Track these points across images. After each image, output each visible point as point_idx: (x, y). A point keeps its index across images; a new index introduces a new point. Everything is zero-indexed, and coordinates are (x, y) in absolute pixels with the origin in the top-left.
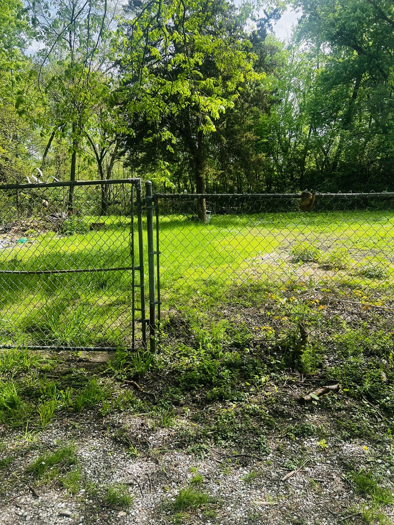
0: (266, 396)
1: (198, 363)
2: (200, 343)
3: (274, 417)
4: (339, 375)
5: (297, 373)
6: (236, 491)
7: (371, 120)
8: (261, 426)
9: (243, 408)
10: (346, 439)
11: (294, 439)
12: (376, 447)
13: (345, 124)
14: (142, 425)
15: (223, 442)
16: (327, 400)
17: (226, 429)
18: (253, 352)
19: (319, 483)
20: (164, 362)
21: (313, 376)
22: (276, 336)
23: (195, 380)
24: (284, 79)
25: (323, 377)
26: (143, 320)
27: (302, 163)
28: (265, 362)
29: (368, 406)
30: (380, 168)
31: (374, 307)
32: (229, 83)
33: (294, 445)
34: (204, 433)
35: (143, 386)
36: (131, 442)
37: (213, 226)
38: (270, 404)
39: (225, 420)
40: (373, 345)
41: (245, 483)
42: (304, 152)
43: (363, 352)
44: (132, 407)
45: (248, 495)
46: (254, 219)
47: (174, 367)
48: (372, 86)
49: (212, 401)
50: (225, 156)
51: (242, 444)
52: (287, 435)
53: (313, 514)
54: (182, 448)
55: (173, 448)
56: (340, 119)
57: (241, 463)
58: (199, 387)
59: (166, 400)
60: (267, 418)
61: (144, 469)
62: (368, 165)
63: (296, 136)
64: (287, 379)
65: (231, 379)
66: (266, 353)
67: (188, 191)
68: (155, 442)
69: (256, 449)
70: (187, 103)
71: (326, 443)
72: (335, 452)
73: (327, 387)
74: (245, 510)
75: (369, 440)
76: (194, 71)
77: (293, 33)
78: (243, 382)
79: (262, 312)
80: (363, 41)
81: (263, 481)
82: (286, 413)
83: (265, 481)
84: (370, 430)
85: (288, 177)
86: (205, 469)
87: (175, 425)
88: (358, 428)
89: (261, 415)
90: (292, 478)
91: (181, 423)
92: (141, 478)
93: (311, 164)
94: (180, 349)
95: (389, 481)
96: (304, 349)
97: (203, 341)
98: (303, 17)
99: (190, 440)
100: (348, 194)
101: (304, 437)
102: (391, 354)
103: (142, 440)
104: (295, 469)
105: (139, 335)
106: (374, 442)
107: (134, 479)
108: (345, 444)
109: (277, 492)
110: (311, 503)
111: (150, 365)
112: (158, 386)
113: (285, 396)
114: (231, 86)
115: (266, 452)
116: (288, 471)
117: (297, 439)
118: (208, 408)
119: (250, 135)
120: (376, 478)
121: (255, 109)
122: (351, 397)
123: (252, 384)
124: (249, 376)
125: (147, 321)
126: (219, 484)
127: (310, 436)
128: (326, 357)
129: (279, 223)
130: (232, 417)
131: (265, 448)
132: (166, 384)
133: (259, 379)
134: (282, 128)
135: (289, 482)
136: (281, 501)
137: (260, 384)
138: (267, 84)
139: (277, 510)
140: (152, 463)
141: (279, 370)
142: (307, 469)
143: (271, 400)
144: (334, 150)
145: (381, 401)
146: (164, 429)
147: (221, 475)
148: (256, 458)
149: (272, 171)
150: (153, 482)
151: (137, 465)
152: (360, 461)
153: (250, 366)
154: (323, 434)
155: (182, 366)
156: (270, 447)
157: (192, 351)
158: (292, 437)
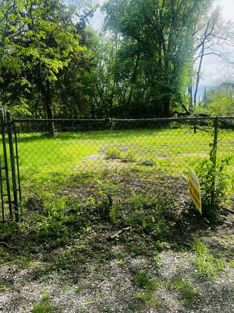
0: (90, 239)
1: (47, 225)
2: (49, 213)
3: (94, 251)
4: (130, 221)
5: (108, 223)
6: (70, 299)
7: (146, 79)
8: (86, 257)
9: (75, 248)
10: (133, 257)
11: (105, 262)
12: (149, 259)
13: (133, 80)
14: (9, 269)
15: (63, 271)
16: (124, 237)
17: (65, 263)
18: (83, 214)
19: (119, 285)
20: (25, 227)
21: (116, 223)
22: (96, 203)
23: (46, 236)
24: (98, 52)
25: (122, 224)
26: (9, 202)
27: (111, 102)
28: (89, 219)
29: (145, 237)
30: (152, 105)
31: (149, 182)
32: (64, 52)
33: (105, 266)
34: (51, 267)
35: (10, 244)
36: (1, 282)
37: (59, 139)
38: (92, 243)
39: (64, 258)
40: (148, 202)
41: (76, 294)
42: (112, 96)
43: (142, 207)
44: (2, 259)
45: (78, 301)
46: (85, 134)
47: (32, 230)
48: (145, 60)
49: (57, 247)
50: (65, 97)
51: (75, 270)
52: (101, 260)
53: (115, 304)
54: (36, 280)
55: (31, 281)
56: (130, 78)
57: (73, 282)
58: (48, 240)
59: (26, 251)
60: (90, 252)
61: (10, 298)
62: (146, 104)
63: (107, 86)
64: (101, 227)
65: (69, 232)
66: (90, 214)
67: (43, 118)
68: (18, 279)
69: (83, 271)
70: (38, 62)
71: (123, 261)
72: (128, 265)
73: (124, 229)
74: (75, 310)
75: (146, 255)
76: (40, 42)
77: (102, 26)
78: (76, 233)
79: (88, 189)
80: (139, 35)
81: (87, 290)
82: (101, 247)
83: (88, 290)
84: (146, 250)
85: (104, 110)
86: (52, 290)
87: (32, 266)
88: (140, 250)
89: (86, 251)
90: (103, 285)
91: (36, 264)
92: (8, 304)
93: (116, 103)
94: (36, 218)
95: (155, 276)
96: (111, 209)
97: (51, 211)
98: (107, 17)
99: (41, 274)
100: (130, 120)
101: (111, 260)
102: (157, 206)
103: (9, 279)
104: (105, 279)
105: (7, 212)
106: (148, 256)
107: (4, 305)
108: (133, 260)
109: (95, 295)
110: (114, 297)
111: (16, 230)
112: (21, 243)
113: (100, 238)
114: (66, 54)
115: (89, 272)
116: (101, 281)
117: (107, 261)
118: (54, 252)
119: (79, 84)
120: (149, 276)
121: (81, 69)
122: (136, 233)
123: (82, 233)
124: (80, 229)
125: (12, 202)
126: (60, 298)
127: (114, 258)
128: (123, 212)
129: (99, 136)
130: (69, 255)
131: (88, 270)
132: (26, 241)
133: (86, 229)
134: (98, 81)
135: (102, 288)
136: (97, 300)
137: (86, 233)
138: (88, 55)
139: (94, 305)
140: (16, 293)
141: (98, 223)
142: (112, 278)
143: (92, 241)
144: (127, 95)
145: (151, 233)
146: (25, 269)
147: (61, 292)
148: (83, 277)
149: (94, 106)
150: (17, 305)
151: (5, 296)
152: (140, 268)
153: (80, 223)
154: (121, 256)
155: (37, 228)
156: (92, 269)
157: (44, 218)
158: (104, 261)
